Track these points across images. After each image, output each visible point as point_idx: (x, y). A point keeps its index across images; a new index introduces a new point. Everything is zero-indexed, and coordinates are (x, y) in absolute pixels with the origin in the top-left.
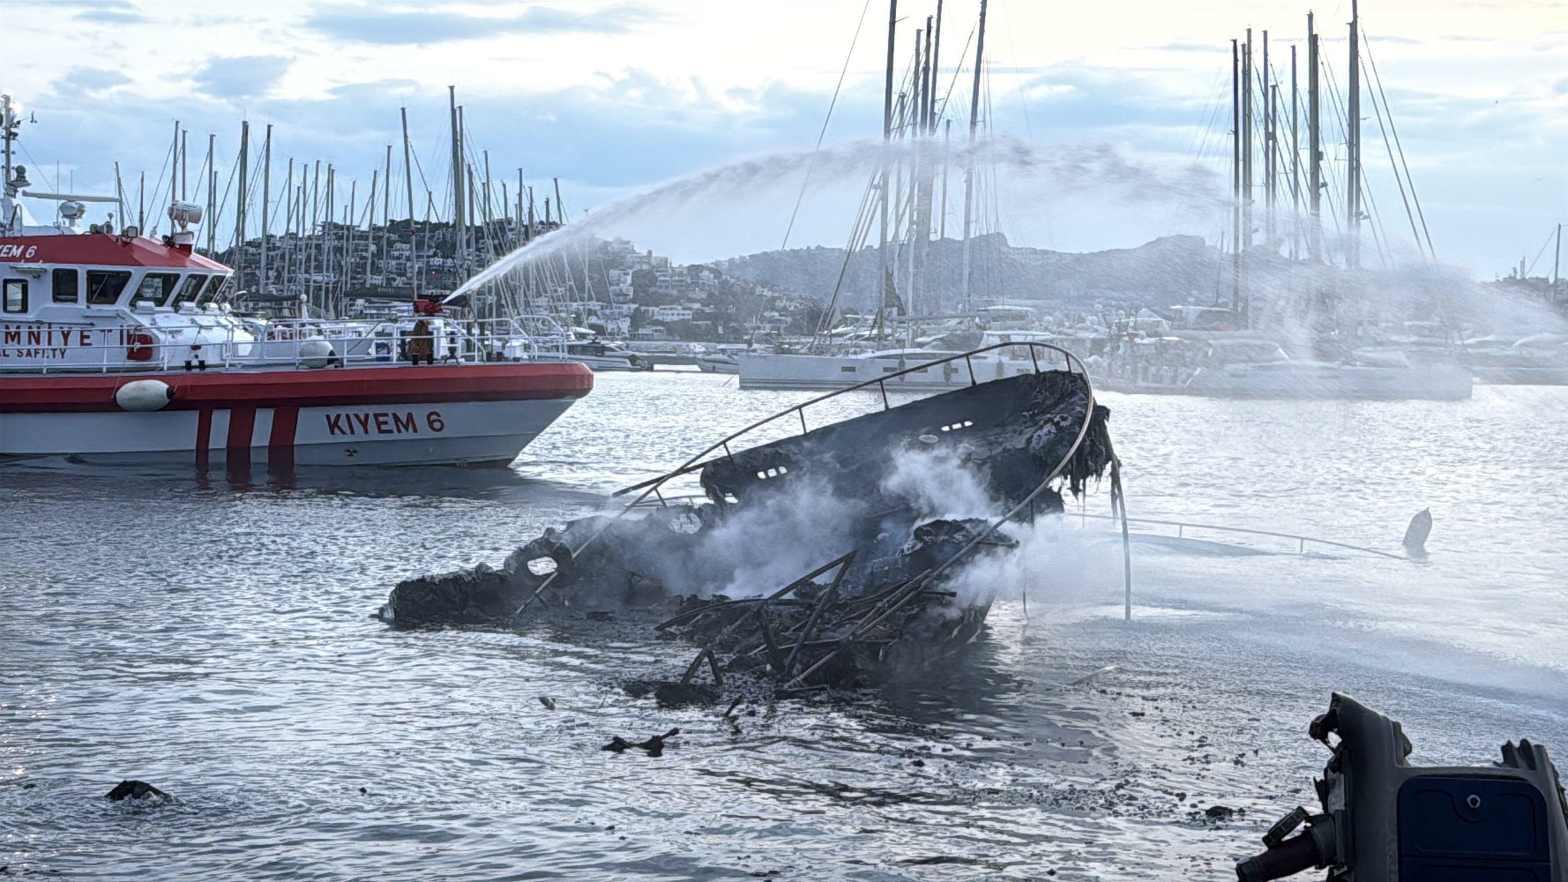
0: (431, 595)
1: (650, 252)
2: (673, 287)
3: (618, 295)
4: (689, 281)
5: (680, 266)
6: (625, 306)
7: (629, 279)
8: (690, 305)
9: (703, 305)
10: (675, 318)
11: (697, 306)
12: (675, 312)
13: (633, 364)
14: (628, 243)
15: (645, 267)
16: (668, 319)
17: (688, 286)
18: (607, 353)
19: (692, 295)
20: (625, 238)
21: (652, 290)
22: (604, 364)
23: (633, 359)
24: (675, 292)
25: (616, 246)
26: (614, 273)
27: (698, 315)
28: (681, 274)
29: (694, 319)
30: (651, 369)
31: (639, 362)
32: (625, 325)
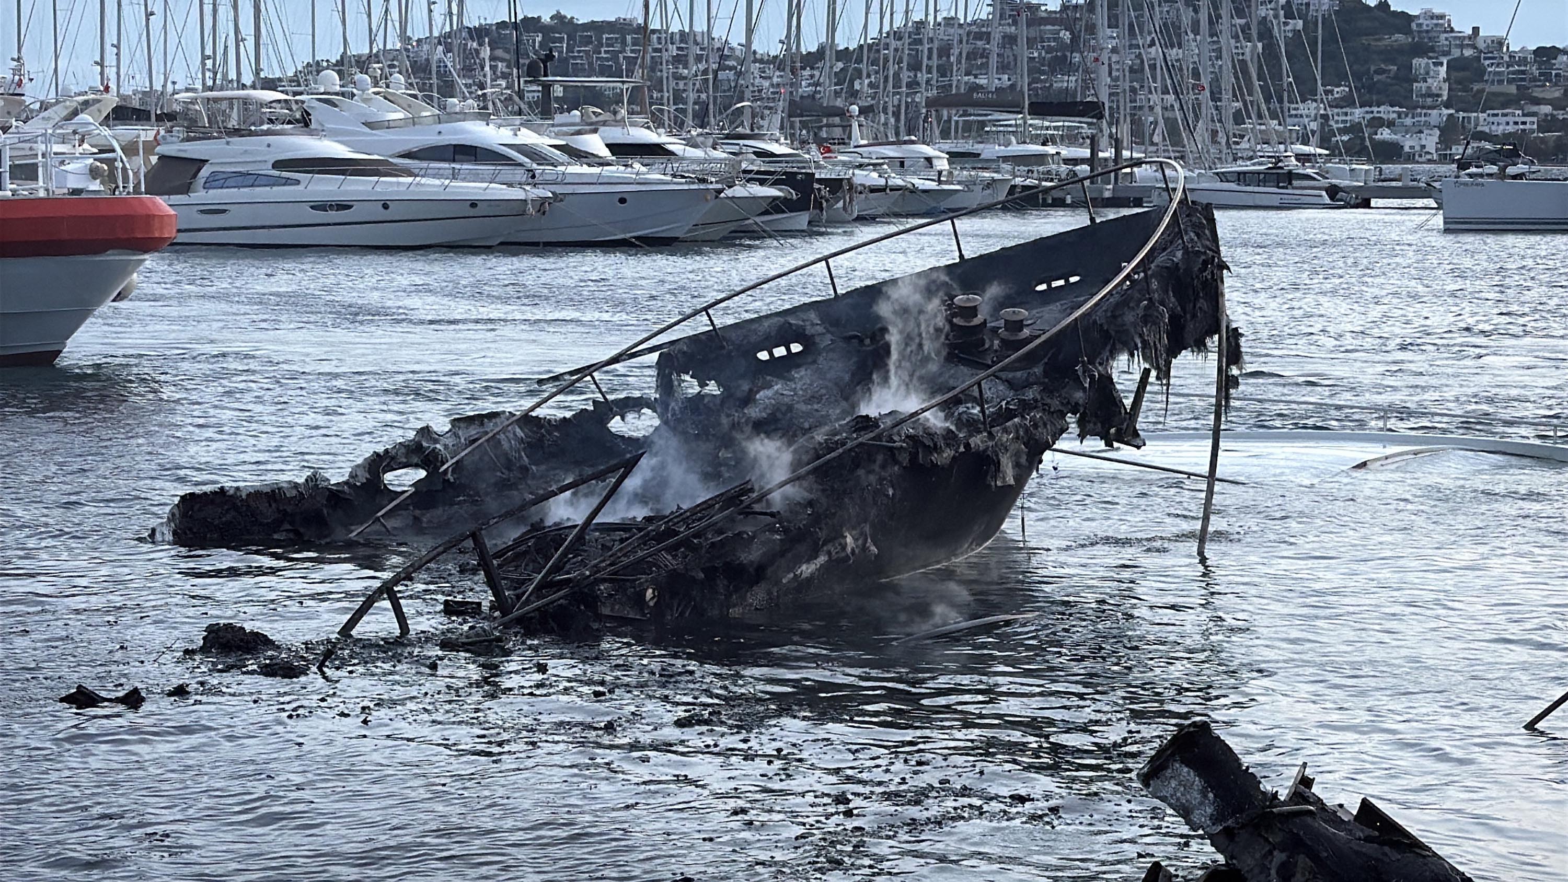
0: (233, 513)
1: (1476, 30)
2: (1510, 81)
3: (1422, 96)
4: (1537, 73)
5: (1523, 50)
6: (1435, 112)
7: (1443, 70)
8: (1535, 109)
9: (1554, 109)
10: (1511, 129)
11: (1547, 109)
12: (1511, 119)
13: (1332, 198)
14: (1442, 17)
15: (1468, 53)
16: (1499, 130)
17: (1534, 79)
18: (1296, 183)
19: (1537, 93)
20: (1437, 11)
21: (1476, 87)
22: (1287, 199)
23: (1333, 191)
24: (1513, 89)
25: (1426, 23)
26: (1419, 63)
27: (1547, 124)
28: (1523, 61)
29: (1540, 129)
30: (1366, 204)
31: (1341, 195)
32: (1431, 141)
